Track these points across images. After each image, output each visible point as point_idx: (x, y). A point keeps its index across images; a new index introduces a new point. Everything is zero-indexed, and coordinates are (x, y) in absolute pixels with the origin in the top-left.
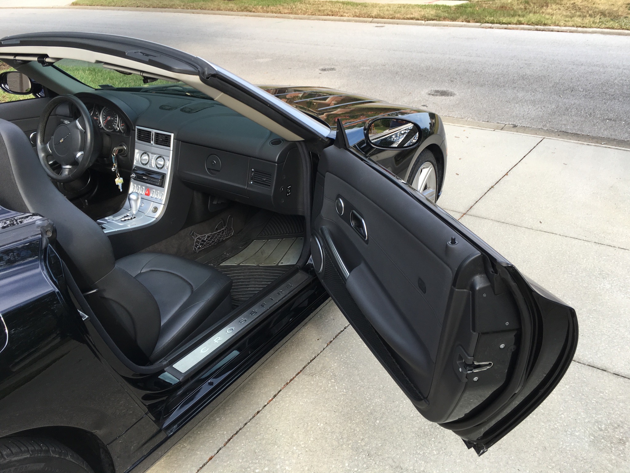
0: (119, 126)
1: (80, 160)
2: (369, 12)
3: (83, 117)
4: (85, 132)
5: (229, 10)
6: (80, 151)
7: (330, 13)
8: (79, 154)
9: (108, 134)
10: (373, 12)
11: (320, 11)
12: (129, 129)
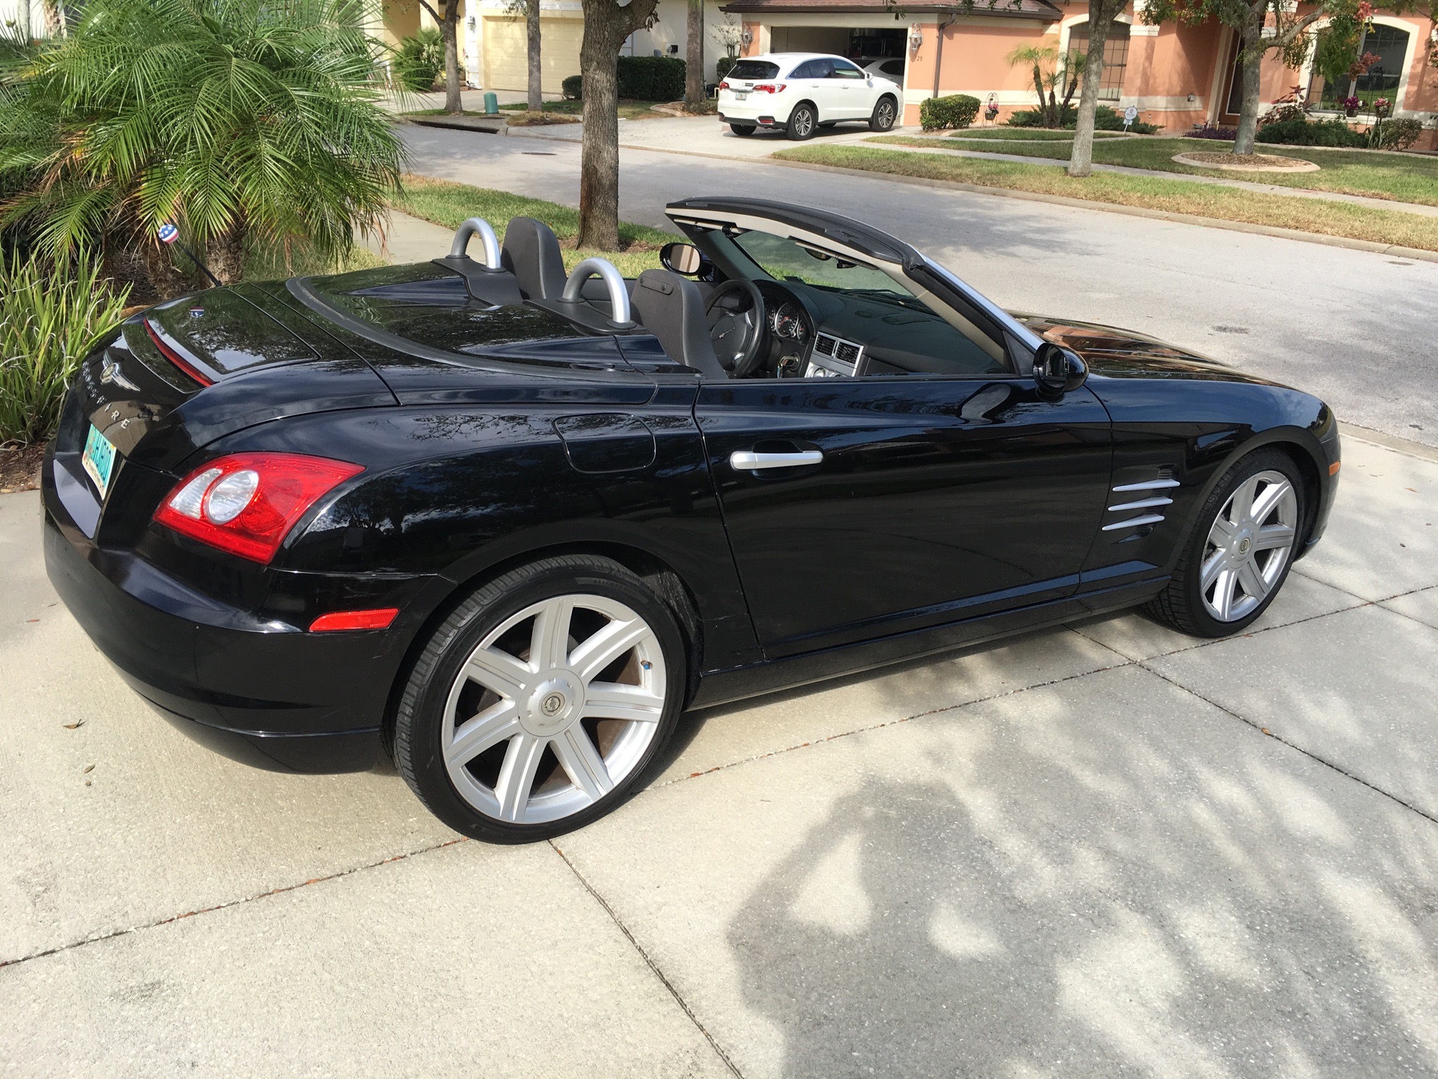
0: (796, 330)
1: (738, 363)
2: (1387, 232)
3: (755, 310)
4: (753, 330)
5: (1069, 195)
6: (740, 352)
7: (1291, 223)
8: (738, 356)
9: (781, 340)
10: (1394, 232)
11: (1270, 216)
12: (808, 335)
